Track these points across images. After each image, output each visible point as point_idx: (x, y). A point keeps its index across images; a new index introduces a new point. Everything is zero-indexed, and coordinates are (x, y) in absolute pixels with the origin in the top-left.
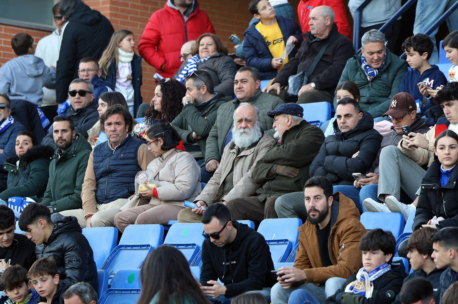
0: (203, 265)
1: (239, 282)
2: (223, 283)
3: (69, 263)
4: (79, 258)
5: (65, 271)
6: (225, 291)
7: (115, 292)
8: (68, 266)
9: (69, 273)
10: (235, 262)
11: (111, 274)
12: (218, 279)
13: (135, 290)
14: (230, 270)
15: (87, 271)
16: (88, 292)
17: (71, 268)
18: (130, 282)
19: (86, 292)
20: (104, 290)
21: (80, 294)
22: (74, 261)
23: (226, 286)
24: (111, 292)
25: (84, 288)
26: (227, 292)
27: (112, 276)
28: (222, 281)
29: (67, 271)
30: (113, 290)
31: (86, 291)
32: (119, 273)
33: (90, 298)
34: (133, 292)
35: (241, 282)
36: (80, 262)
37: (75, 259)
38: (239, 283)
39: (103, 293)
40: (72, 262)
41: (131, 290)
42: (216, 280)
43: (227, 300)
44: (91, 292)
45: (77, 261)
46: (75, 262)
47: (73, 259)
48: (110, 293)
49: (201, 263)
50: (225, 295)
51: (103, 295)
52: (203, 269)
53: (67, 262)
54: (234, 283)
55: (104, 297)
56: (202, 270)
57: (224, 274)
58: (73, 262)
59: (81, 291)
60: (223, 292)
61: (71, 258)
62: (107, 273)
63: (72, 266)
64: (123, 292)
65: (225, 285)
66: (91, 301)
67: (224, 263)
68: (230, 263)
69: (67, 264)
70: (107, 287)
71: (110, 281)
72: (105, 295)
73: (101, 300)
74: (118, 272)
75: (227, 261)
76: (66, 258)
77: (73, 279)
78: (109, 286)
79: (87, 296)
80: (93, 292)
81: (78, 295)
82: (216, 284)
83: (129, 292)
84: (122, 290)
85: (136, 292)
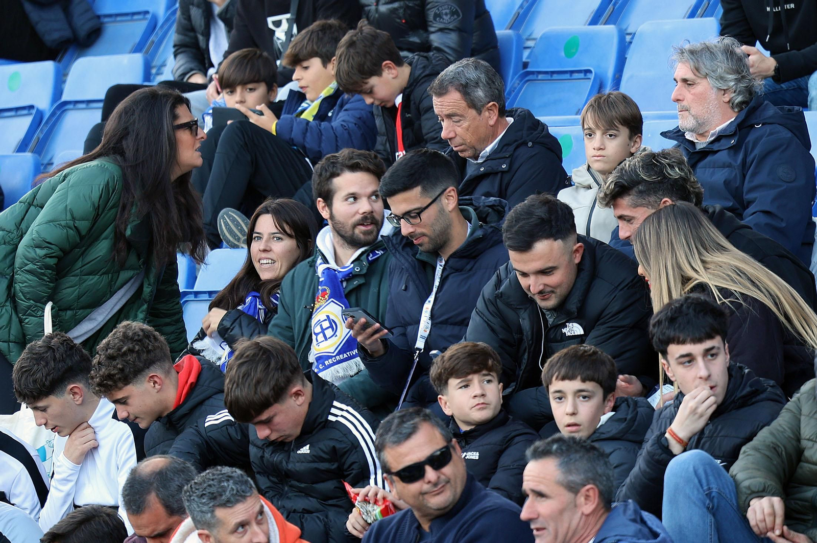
0: (725, 14)
1: (804, 48)
2: (769, 52)
3: (435, 19)
4: (455, 7)
5: (428, 37)
6: (773, 68)
7: (537, 76)
8: (435, 25)
9: (436, 39)
10: (792, 6)
11: (528, 39)
12: (758, 43)
13: (579, 72)
14: (781, 23)
15: (475, 34)
16: (481, 85)
17: (441, 30)
18: (569, 55)
19: (477, 85)
20: (515, 74)
21: (465, 89)
22: (446, 14)
23: (776, 59)
24: (530, 77)
25: (472, 74)
26: (777, 70)
27: (530, 43)
28: (766, 46)
29: (433, 37)
30: (532, 73)
31: (477, 83)
32: (546, 38)
33: (486, 96)
34: (576, 75)
35: (808, 49)
36: (458, 16)
37: (448, 11)
38: (802, 51)
39: (512, 79)
40: (441, 17)
41: (572, 72)
42: (754, 45)
43: (778, 87)
44: (488, 84)
45: (453, 13)
46: (449, 16)
47: (444, 12)
48: (527, 78)
49: (720, 11)
50: (773, 77)
51: (514, 84)
52: (723, 22)
53: (431, 18)
54: (790, 50)
55: (515, 88)
56: (721, 24)
57: (770, 30)
58: (444, 17)
59: (467, 83)
60: (769, 69)
61: (438, 9)
62: (519, 37)
63: (442, 26)
64: (555, 76)
65: (772, 55)
66: (489, 102)
67: (768, 9)
68: (783, 8)
69: (431, 21)
70: (521, 66)
71: (526, 53)
72: (516, 85)
73: (510, 94)
74: (544, 34)
75: (776, 4)
76: (429, 9)
77: (446, 52)
78: (525, 65)
79: (480, 93)
80: (494, 82)
81: (460, 91)
82: (755, 53)
83: (567, 76)
84: (553, 73)
85: (582, 75)
